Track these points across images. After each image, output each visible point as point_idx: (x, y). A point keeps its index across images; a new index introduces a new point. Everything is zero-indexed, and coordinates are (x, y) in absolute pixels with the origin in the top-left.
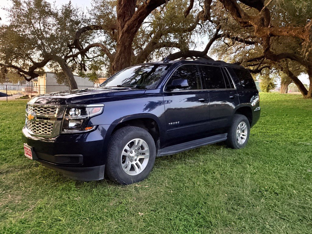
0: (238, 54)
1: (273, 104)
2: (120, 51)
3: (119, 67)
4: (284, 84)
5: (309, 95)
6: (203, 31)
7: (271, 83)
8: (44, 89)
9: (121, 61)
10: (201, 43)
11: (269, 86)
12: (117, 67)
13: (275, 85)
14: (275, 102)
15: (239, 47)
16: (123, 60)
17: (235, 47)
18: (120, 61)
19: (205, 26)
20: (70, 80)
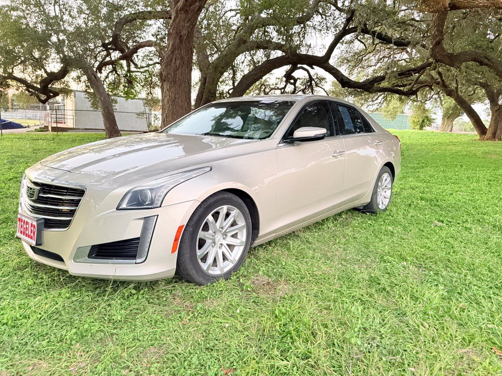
0: (380, 67)
1: (432, 147)
2: (172, 46)
3: (171, 75)
4: (447, 118)
5: (489, 134)
6: (325, 27)
7: (427, 117)
8: (72, 117)
9: (175, 63)
10: (322, 48)
11: (423, 121)
12: (168, 74)
13: (433, 119)
14: (434, 145)
15: (381, 57)
16: (178, 62)
17: (375, 57)
18: (173, 64)
19: (327, 18)
20: (102, 101)
